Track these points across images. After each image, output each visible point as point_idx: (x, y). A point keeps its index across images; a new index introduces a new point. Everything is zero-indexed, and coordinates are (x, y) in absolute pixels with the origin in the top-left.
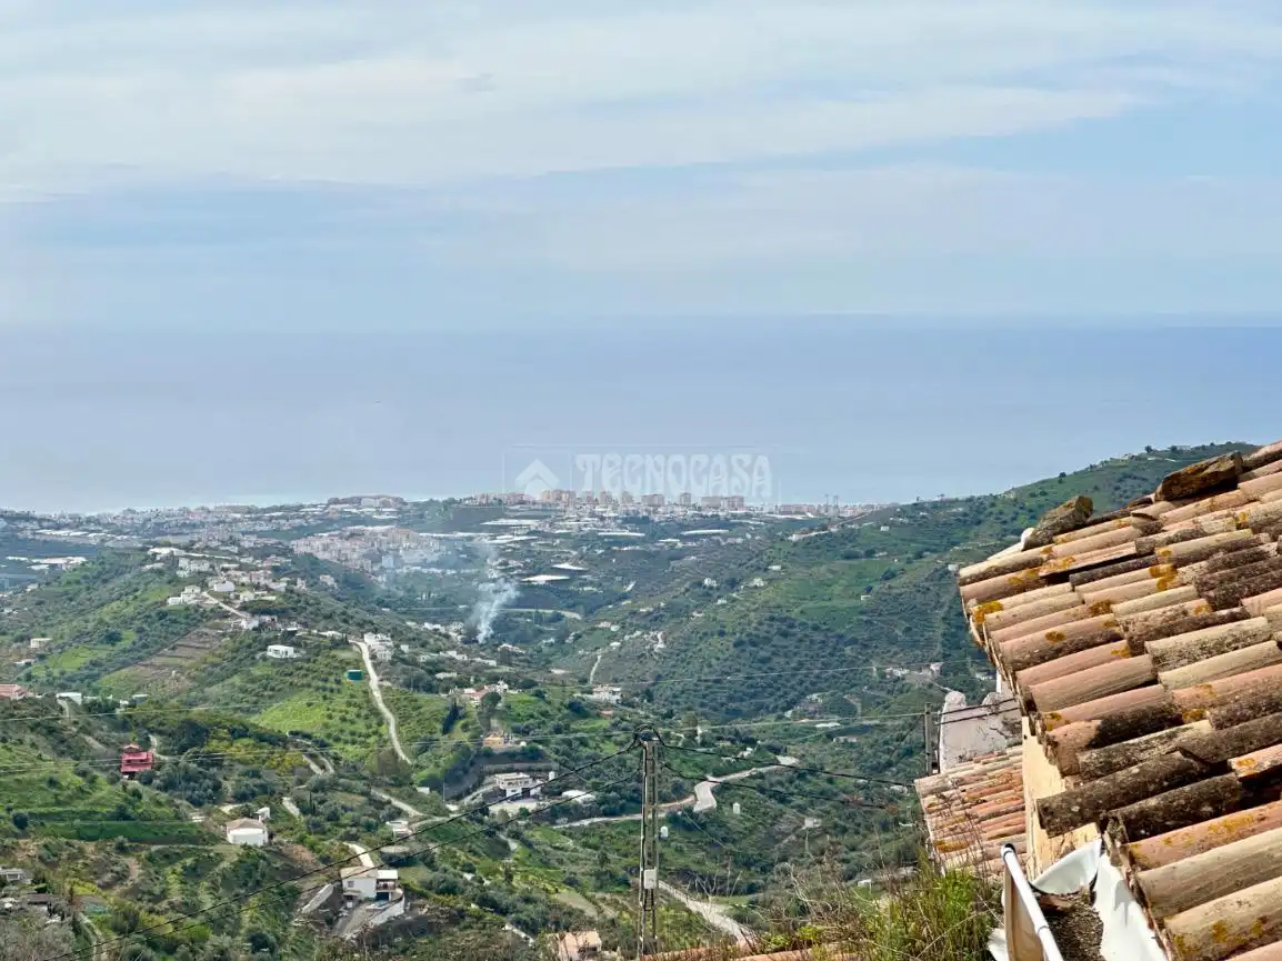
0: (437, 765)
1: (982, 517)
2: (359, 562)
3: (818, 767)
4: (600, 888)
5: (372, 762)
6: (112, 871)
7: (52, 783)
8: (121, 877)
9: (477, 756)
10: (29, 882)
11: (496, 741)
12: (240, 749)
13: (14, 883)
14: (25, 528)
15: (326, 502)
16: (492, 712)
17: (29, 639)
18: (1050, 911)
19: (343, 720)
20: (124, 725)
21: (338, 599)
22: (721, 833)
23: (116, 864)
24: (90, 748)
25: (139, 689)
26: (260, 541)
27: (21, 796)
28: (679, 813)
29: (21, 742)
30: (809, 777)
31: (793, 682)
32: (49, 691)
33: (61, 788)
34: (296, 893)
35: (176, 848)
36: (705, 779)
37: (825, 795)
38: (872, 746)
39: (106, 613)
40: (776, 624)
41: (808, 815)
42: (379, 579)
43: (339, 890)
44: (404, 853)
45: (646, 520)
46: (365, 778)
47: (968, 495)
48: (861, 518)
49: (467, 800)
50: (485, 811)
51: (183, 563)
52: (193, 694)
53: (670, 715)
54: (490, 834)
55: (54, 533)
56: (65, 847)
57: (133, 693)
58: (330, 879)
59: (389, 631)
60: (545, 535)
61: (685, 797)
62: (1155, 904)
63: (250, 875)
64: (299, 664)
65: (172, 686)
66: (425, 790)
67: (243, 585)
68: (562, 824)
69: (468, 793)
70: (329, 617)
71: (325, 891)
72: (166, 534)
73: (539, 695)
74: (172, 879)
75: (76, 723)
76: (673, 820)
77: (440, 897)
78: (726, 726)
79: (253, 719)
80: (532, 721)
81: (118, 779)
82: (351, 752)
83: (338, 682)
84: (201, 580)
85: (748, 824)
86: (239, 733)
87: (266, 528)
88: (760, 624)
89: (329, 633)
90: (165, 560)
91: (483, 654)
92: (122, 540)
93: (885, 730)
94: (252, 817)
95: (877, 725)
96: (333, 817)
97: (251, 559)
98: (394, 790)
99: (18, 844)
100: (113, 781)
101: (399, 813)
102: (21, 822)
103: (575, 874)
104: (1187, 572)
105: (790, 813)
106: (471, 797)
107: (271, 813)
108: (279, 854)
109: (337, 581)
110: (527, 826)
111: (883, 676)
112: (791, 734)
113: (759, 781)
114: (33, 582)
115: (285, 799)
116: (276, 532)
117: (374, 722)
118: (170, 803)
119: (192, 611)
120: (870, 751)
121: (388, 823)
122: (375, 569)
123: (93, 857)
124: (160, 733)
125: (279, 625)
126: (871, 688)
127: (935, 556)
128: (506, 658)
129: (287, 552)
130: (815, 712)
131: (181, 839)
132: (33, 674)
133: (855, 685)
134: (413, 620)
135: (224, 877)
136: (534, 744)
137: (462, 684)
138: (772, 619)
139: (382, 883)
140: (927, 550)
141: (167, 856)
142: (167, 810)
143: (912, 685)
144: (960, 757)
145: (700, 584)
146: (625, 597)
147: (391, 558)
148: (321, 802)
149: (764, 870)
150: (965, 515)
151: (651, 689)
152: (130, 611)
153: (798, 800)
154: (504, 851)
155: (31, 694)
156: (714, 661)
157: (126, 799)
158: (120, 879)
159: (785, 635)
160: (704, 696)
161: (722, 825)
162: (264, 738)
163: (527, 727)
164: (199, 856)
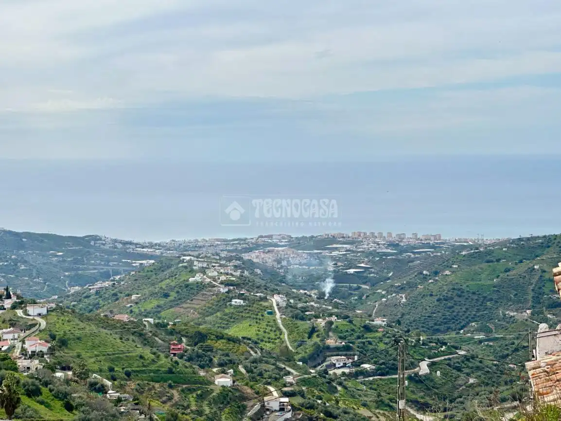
0: (306, 352)
1: (550, 244)
2: (271, 263)
3: (475, 356)
4: (377, 408)
5: (277, 351)
6: (166, 396)
7: (141, 357)
8: (170, 398)
9: (323, 349)
10: (131, 400)
11: (331, 342)
12: (220, 344)
13: (125, 400)
14: (129, 248)
15: (257, 237)
16: (330, 329)
17: (131, 295)
19: (265, 332)
20: (171, 333)
21: (262, 279)
22: (432, 384)
23: (168, 393)
24: (157, 342)
25: (177, 318)
26: (229, 254)
27: (128, 363)
28: (413, 375)
29: (128, 339)
30: (471, 360)
31: (464, 317)
32: (140, 318)
33: (145, 360)
34: (244, 407)
35: (194, 386)
36: (425, 360)
37: (478, 368)
38: (500, 347)
39: (163, 285)
40: (456, 292)
41: (470, 377)
42: (281, 271)
43: (263, 406)
44: (291, 391)
45: (398, 245)
46: (274, 358)
47: (544, 235)
48: (493, 245)
49: (319, 368)
50: (327, 373)
51: (196, 263)
52: (200, 320)
53: (408, 331)
54: (329, 383)
55: (142, 250)
56: (146, 385)
57: (175, 319)
58: (259, 401)
59: (285, 293)
60: (353, 252)
61: (416, 368)
63: (225, 398)
64: (246, 308)
65: (191, 316)
66: (301, 363)
67: (221, 273)
68: (361, 379)
69: (319, 364)
70: (258, 287)
71: (257, 407)
72: (188, 251)
73: (351, 322)
74: (192, 398)
75: (151, 332)
76: (410, 378)
77: (307, 410)
78: (434, 337)
79: (226, 331)
80: (347, 333)
81: (169, 356)
82: (268, 346)
83: (262, 316)
84: (203, 271)
85: (444, 381)
86: (220, 337)
87: (232, 248)
88: (449, 291)
89: (258, 294)
90: (188, 262)
91: (326, 303)
92: (170, 253)
93: (506, 340)
94: (226, 374)
95: (502, 337)
96: (261, 374)
97: (225, 262)
98: (287, 363)
99: (127, 384)
100: (167, 357)
101: (289, 373)
102: (128, 374)
103: (366, 401)
105: (463, 376)
106: (321, 366)
107: (234, 372)
108: (237, 390)
109: (262, 272)
110: (345, 380)
111: (505, 315)
112: (463, 341)
113: (448, 361)
114: (133, 271)
115: (240, 366)
116: (236, 250)
117: (278, 333)
118: (191, 367)
119: (200, 284)
120: (499, 349)
121: (284, 377)
122: (279, 266)
123: (159, 390)
124: (186, 337)
125: (237, 291)
126: (499, 321)
127: (528, 262)
128: (336, 306)
129: (240, 259)
130: (474, 331)
131: (195, 383)
132: (133, 310)
133: (492, 319)
134: (295, 289)
135: (214, 399)
136: (349, 344)
137: (317, 317)
138: (454, 289)
139: (282, 404)
140: (525, 259)
141: (189, 390)
142: (189, 370)
143: (518, 320)
144: (546, 353)
145: (421, 273)
146: (389, 279)
147: (286, 262)
148: (256, 368)
149: (451, 402)
150: (542, 243)
151: (400, 319)
152: (173, 284)
153: (466, 370)
154: (335, 390)
155: (132, 319)
156: (427, 307)
157: (172, 365)
158: (170, 399)
159: (460, 296)
160: (423, 323)
161: (432, 381)
162: (230, 339)
163: (345, 336)
164: (203, 390)
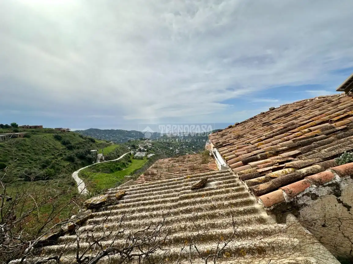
0: (180, 145)
11: (183, 144)
18: (214, 152)
22: (194, 149)
24: (164, 144)
30: (199, 146)
33: (162, 146)
36: (194, 146)
44: (179, 149)
46: (177, 146)
52: (169, 142)
54: (183, 149)
59: (178, 139)
62: (219, 152)
64: (174, 140)
65: (167, 141)
69: (182, 147)
73: (185, 142)
74: (168, 150)
82: (176, 144)
93: (203, 144)
94: (171, 148)
101: (179, 147)
102: (161, 148)
103: (187, 150)
104: (220, 135)
105: (198, 148)
108: (173, 149)
110: (185, 148)
111: (203, 141)
113: (196, 146)
115: (173, 147)
118: (168, 147)
119: (168, 138)
123: (164, 149)
124: (167, 144)
125: (173, 138)
128: (184, 140)
132: (161, 141)
136: (185, 144)
139: (178, 151)
144: (207, 145)
148: (175, 147)
157: (165, 147)
162: (172, 144)
164: (169, 149)
